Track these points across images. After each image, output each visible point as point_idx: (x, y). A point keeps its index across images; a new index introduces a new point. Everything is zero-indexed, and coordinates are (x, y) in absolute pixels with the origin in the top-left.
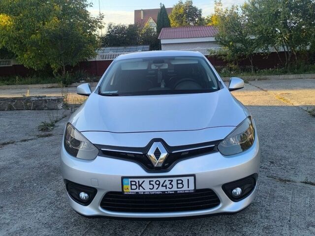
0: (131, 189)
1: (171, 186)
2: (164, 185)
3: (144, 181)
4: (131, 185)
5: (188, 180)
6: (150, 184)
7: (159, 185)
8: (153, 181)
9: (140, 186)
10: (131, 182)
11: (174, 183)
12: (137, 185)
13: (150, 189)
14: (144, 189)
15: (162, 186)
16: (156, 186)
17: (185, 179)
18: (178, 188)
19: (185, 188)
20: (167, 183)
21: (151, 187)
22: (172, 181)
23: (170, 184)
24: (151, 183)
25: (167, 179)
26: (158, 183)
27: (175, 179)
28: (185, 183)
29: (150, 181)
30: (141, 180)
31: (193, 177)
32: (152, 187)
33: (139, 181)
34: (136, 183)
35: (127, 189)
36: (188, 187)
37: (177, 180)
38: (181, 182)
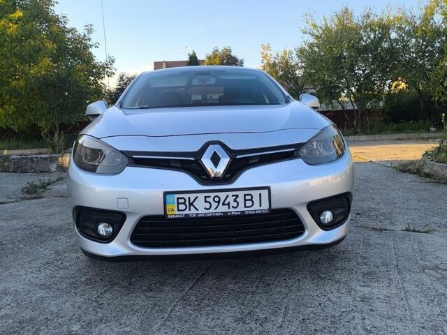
0: (179, 210)
1: (235, 204)
2: (226, 202)
3: (197, 197)
4: (178, 204)
5: (260, 194)
6: (206, 202)
7: (219, 202)
8: (209, 197)
9: (191, 204)
10: (178, 199)
11: (240, 200)
12: (187, 203)
13: (205, 208)
14: (197, 210)
15: (224, 204)
16: (214, 205)
17: (255, 194)
18: (245, 207)
19: (256, 207)
20: (231, 199)
21: (208, 205)
22: (237, 196)
23: (235, 201)
24: (208, 199)
25: (230, 194)
26: (217, 199)
27: (241, 194)
28: (256, 199)
29: (206, 197)
30: (193, 196)
31: (267, 191)
32: (208, 207)
33: (189, 198)
34: (185, 200)
35: (173, 210)
36: (260, 206)
37: (245, 195)
38: (250, 197)
